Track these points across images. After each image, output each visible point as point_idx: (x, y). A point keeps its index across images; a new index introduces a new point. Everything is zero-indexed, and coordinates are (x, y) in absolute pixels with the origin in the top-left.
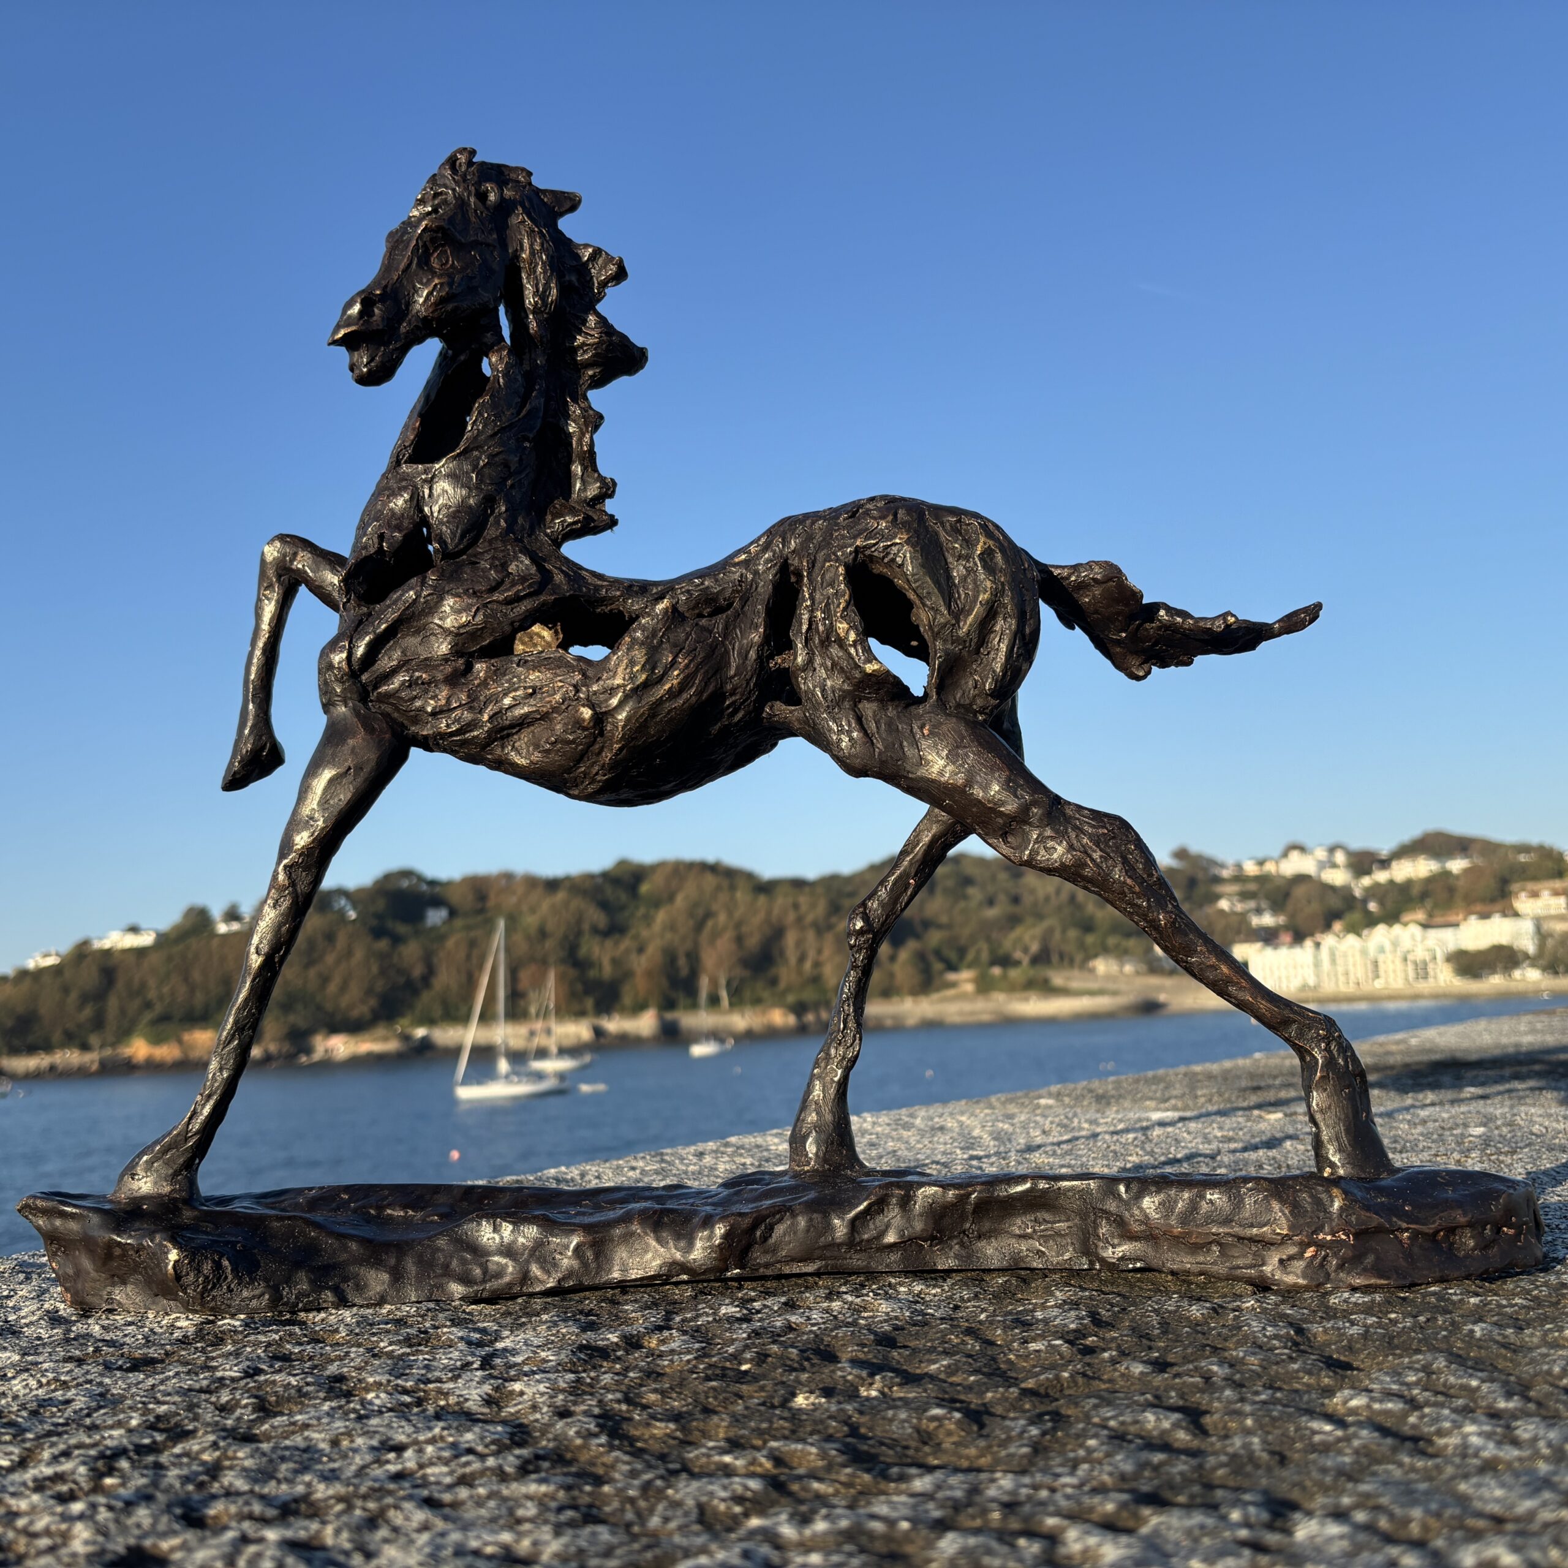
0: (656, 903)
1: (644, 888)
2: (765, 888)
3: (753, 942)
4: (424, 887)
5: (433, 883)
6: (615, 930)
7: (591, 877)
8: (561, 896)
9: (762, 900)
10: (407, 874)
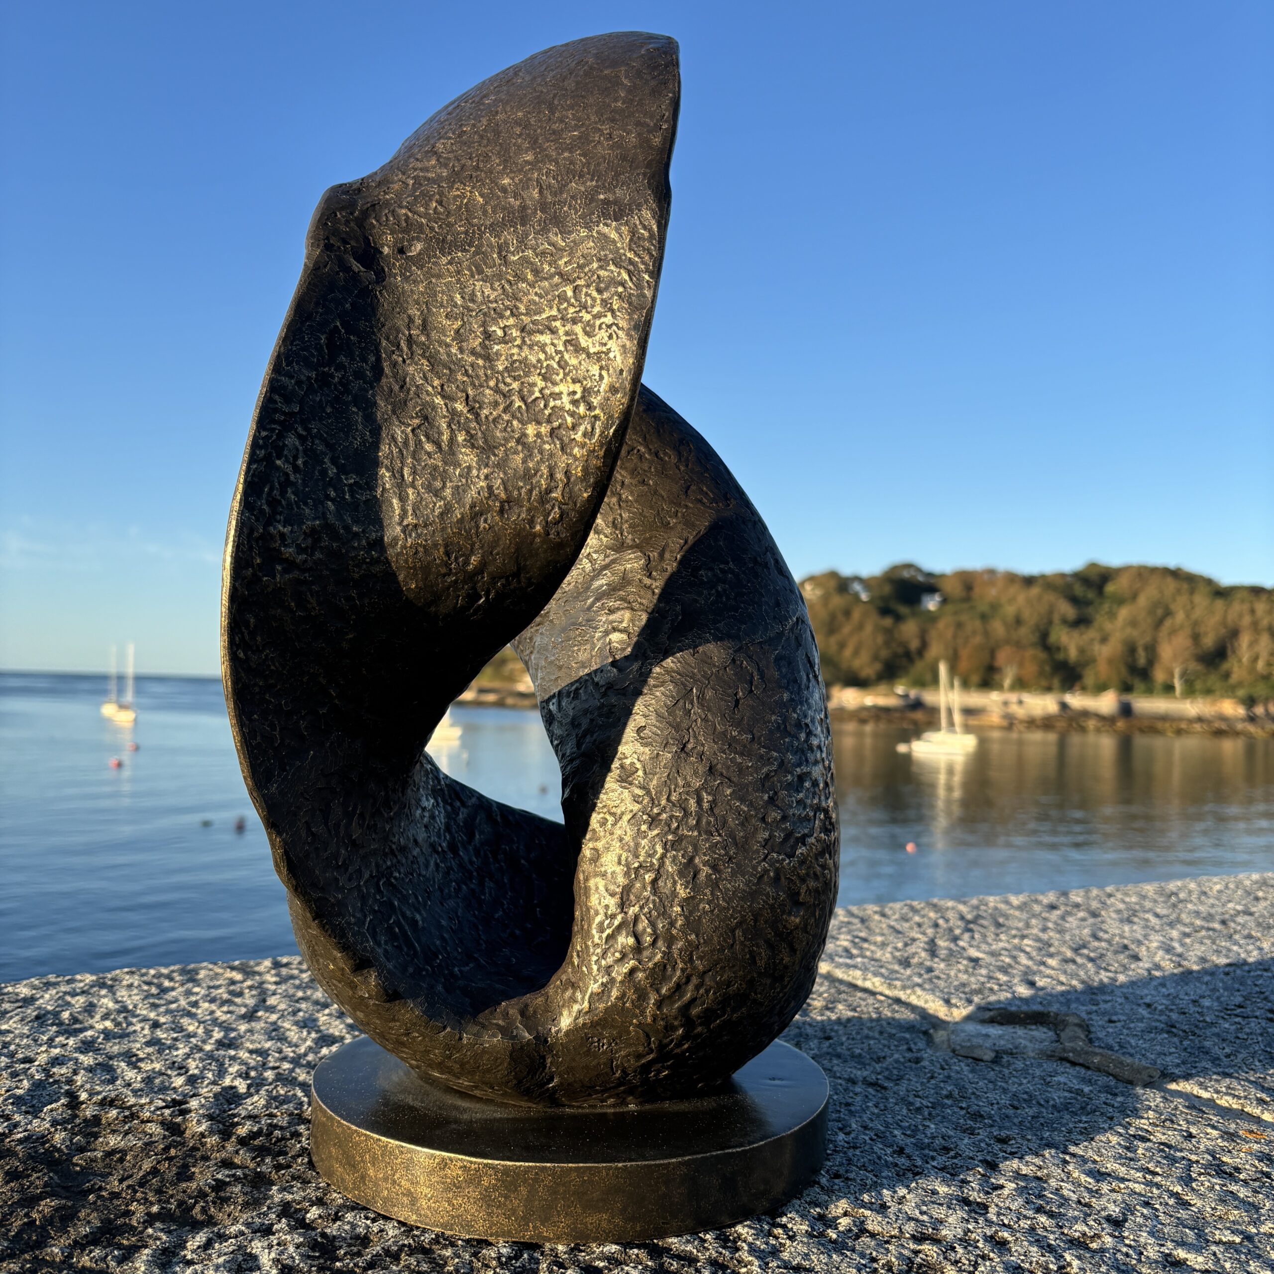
0: (1120, 601)
1: (1110, 588)
2: (1222, 593)
3: (1209, 641)
4: (921, 578)
5: (930, 575)
6: (1081, 622)
7: (1063, 576)
8: (1035, 591)
9: (1219, 604)
10: (909, 566)
